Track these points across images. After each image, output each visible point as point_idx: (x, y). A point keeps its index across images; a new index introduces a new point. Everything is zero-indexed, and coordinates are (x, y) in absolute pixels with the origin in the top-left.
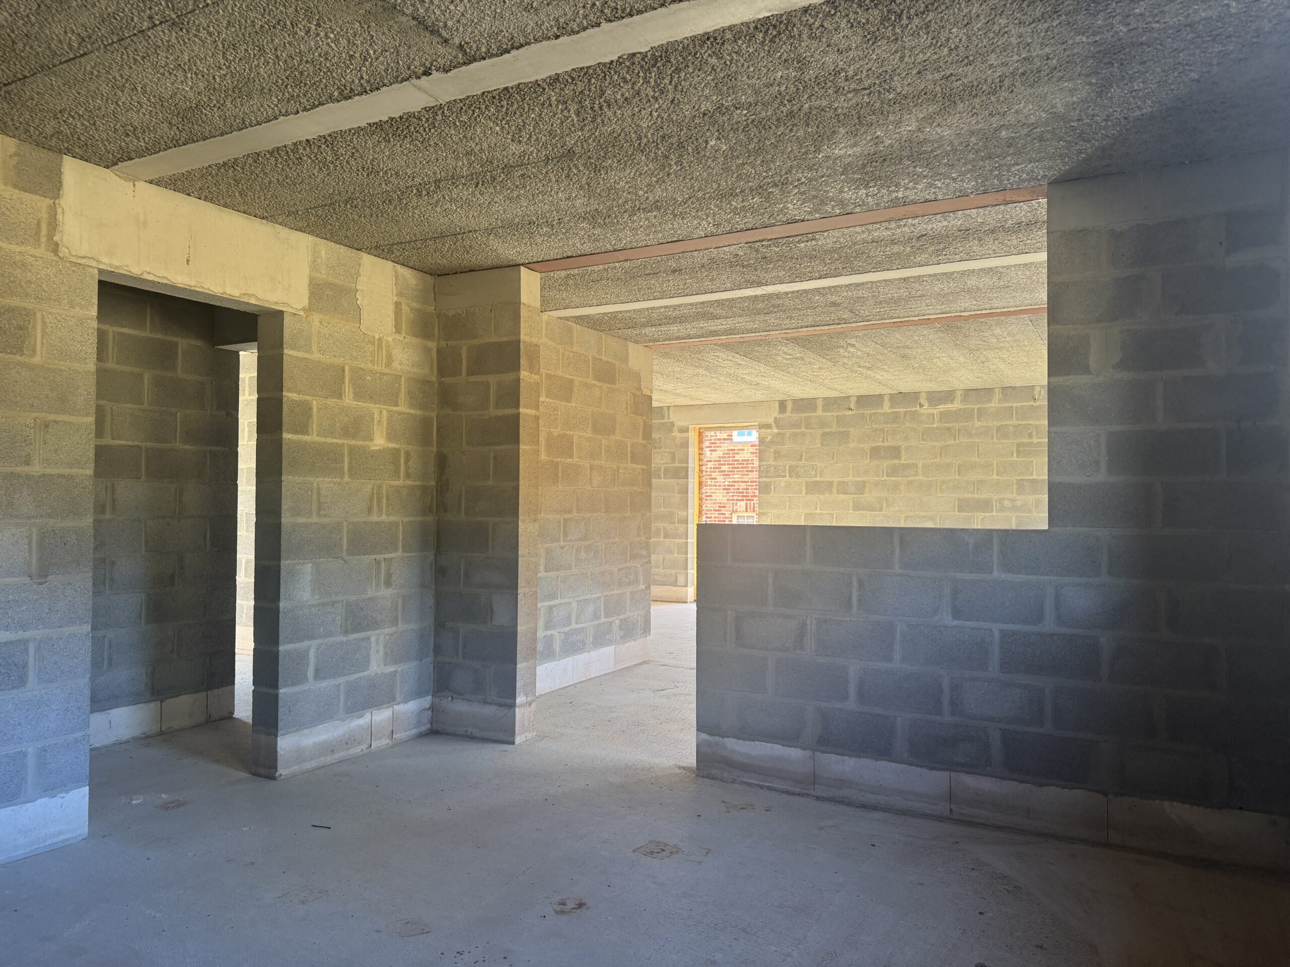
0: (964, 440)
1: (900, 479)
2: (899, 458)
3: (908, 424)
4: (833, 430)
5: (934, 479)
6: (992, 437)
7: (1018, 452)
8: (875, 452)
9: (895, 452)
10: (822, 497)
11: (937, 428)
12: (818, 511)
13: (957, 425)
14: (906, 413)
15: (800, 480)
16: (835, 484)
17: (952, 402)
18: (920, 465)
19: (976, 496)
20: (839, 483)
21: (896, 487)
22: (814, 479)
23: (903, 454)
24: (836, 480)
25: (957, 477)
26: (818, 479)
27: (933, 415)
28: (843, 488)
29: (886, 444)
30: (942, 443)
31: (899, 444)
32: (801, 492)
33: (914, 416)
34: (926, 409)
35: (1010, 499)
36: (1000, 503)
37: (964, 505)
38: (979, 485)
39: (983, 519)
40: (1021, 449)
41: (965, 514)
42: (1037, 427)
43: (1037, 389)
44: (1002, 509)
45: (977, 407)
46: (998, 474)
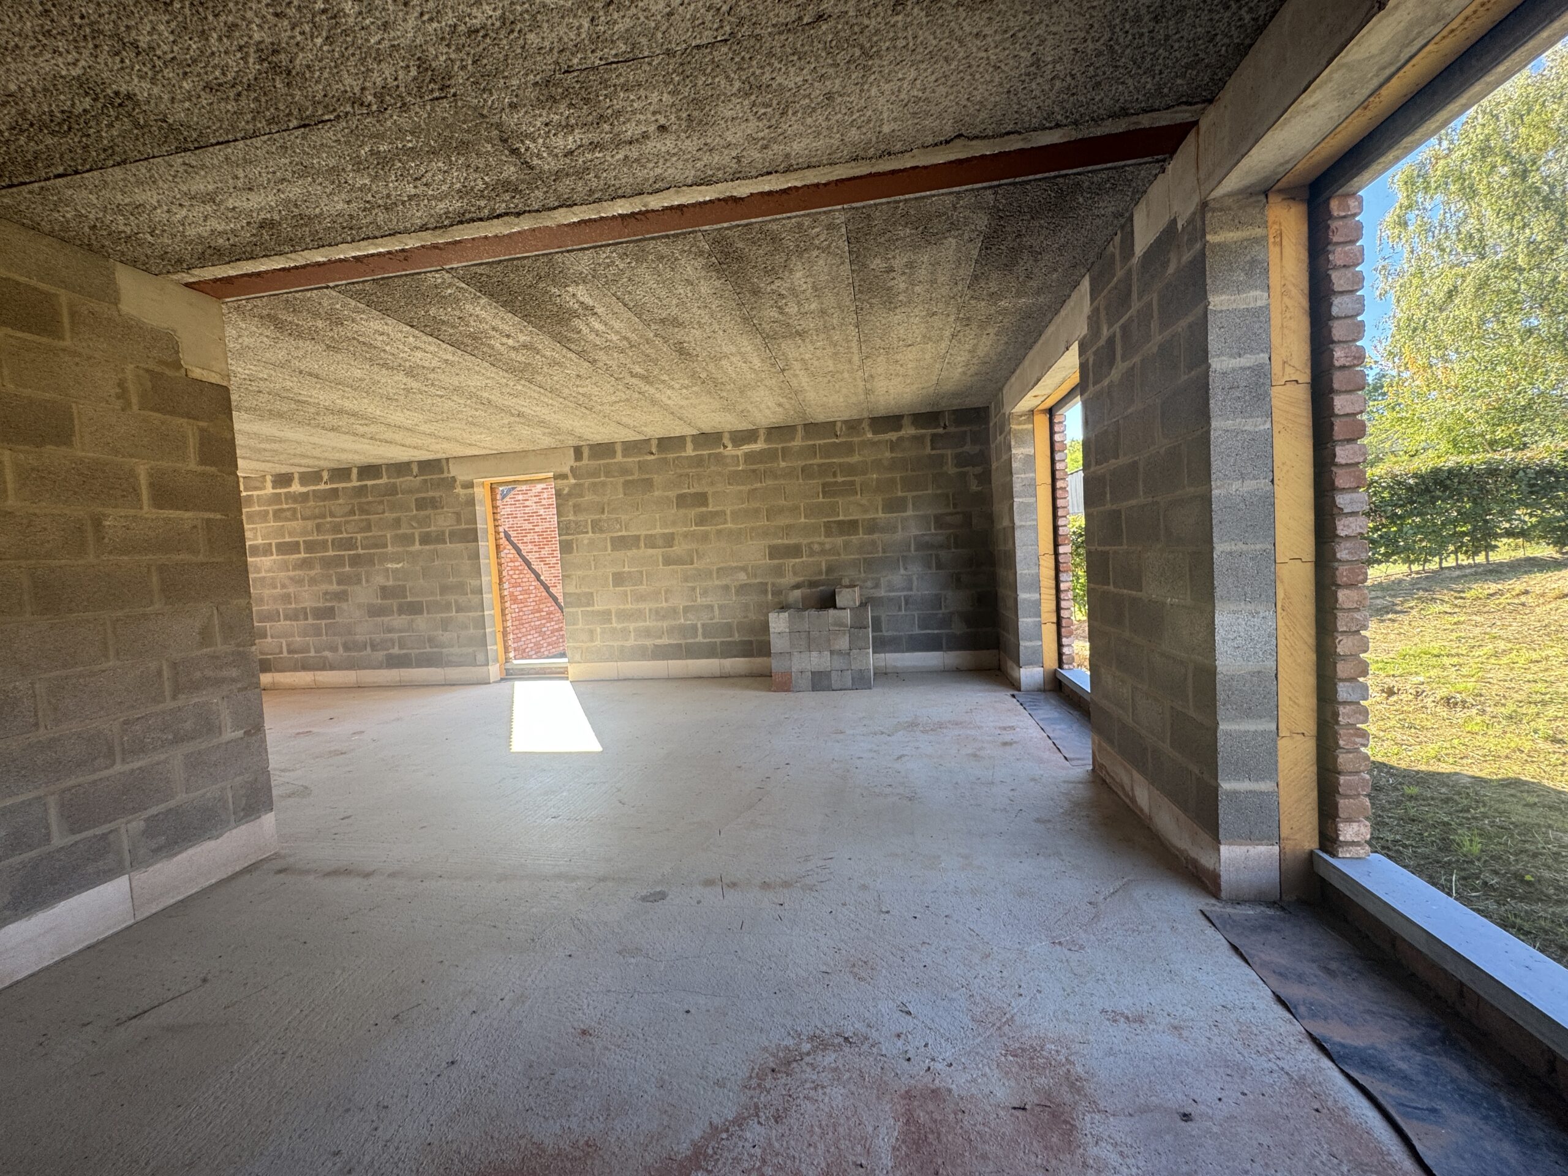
0: (770, 482)
1: (708, 528)
2: (707, 505)
3: (713, 468)
4: (635, 477)
5: (742, 526)
6: (798, 477)
7: (825, 493)
8: (682, 501)
9: (701, 499)
10: (629, 553)
11: (743, 471)
12: (626, 569)
13: (761, 467)
14: (710, 455)
15: (604, 536)
16: (642, 538)
17: (756, 442)
18: (728, 512)
19: (786, 542)
20: (646, 536)
21: (705, 538)
22: (620, 534)
23: (710, 501)
24: (643, 533)
25: (767, 523)
26: (624, 533)
27: (738, 456)
28: (651, 542)
29: (692, 491)
30: (749, 487)
31: (706, 490)
32: (606, 549)
33: (719, 459)
34: (730, 450)
35: (819, 543)
36: (810, 548)
37: (775, 552)
38: (788, 529)
39: (794, 566)
40: (828, 490)
41: (776, 561)
42: (840, 465)
43: (839, 424)
44: (812, 554)
45: (780, 446)
46: (805, 517)
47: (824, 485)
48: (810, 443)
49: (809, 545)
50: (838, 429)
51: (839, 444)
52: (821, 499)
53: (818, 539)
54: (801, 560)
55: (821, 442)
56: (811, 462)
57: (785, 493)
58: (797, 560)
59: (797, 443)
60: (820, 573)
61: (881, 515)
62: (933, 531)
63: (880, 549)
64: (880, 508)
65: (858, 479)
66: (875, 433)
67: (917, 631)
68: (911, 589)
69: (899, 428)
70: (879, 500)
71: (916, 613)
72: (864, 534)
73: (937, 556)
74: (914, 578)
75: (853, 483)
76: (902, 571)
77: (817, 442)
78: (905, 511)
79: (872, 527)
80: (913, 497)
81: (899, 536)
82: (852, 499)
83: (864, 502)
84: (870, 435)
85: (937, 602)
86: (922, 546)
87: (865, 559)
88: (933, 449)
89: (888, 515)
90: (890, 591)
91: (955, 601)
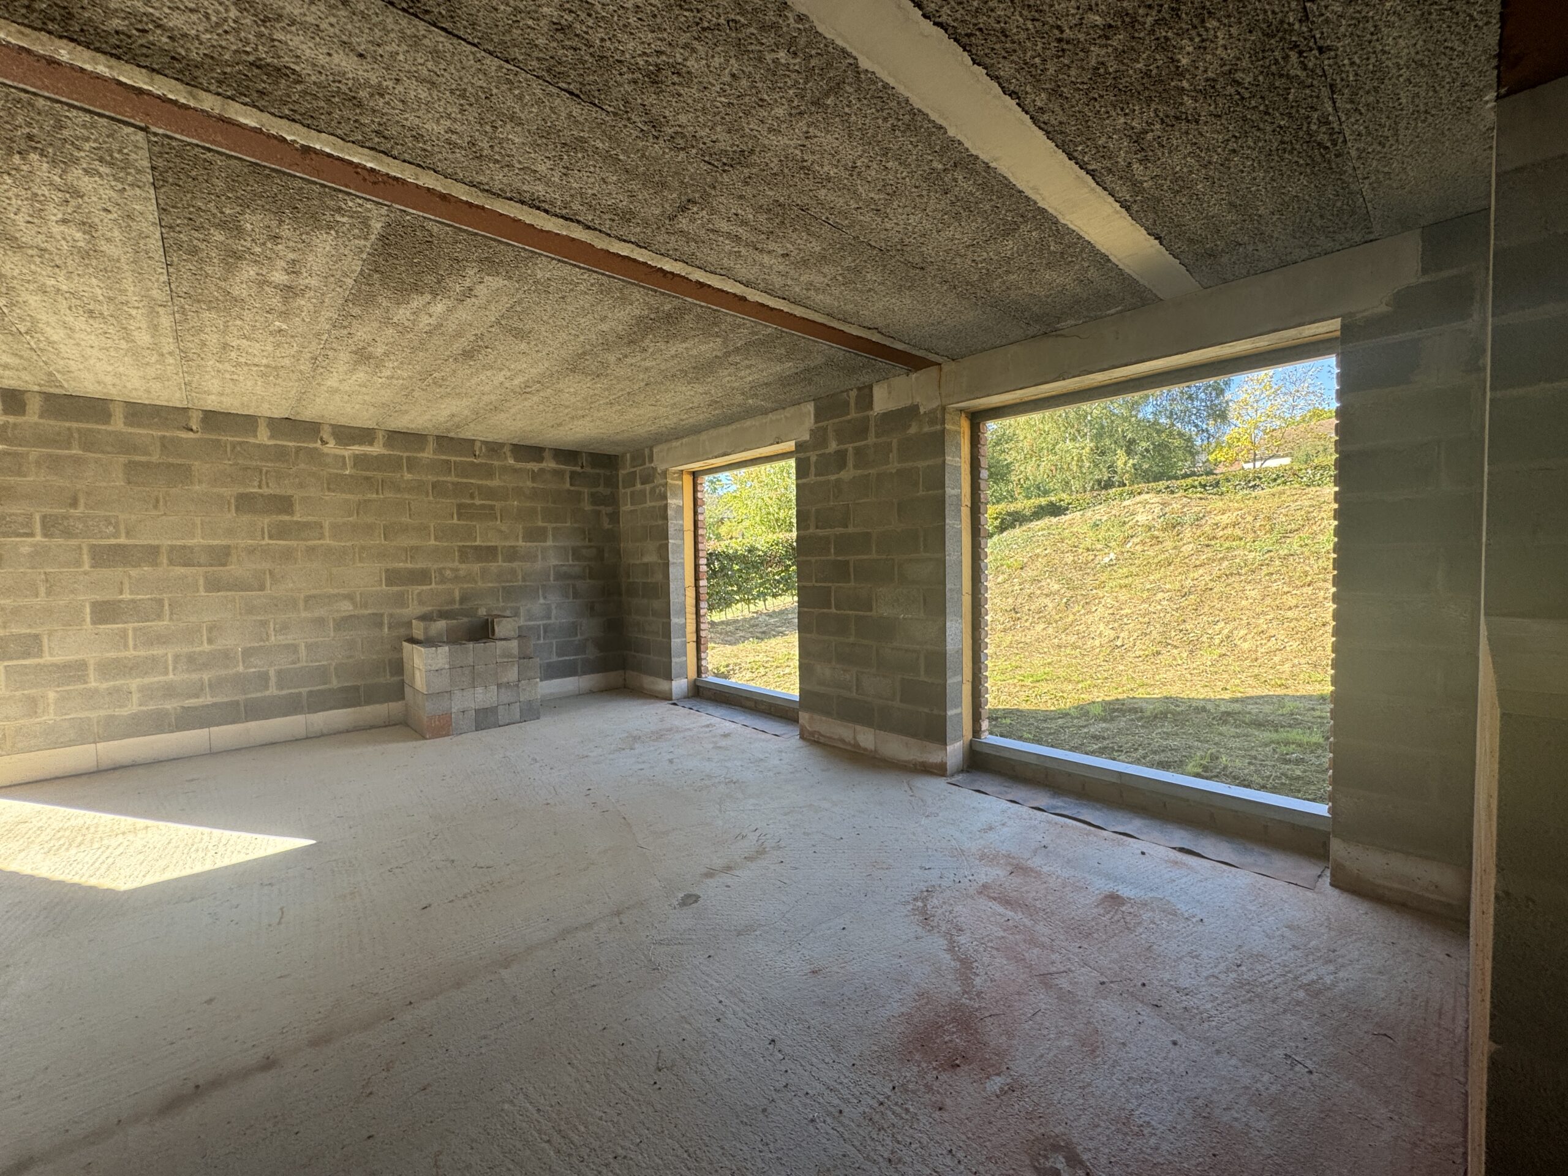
0: (390, 495)
1: (294, 543)
2: (292, 513)
3: (302, 466)
4: (155, 458)
5: (349, 544)
6: (427, 494)
7: (460, 515)
8: (245, 503)
9: (284, 504)
10: (134, 572)
11: (351, 476)
12: (126, 596)
13: (379, 475)
14: (298, 450)
15: (73, 542)
16: (163, 550)
17: (371, 444)
18: (326, 525)
19: (409, 565)
20: (172, 548)
21: (287, 555)
22: (113, 541)
23: (297, 507)
24: (166, 542)
25: (383, 542)
26: (122, 540)
27: (344, 457)
28: (183, 556)
29: (265, 491)
30: (360, 497)
31: (290, 492)
32: (78, 563)
33: (314, 456)
34: (332, 447)
35: (451, 569)
36: (441, 573)
37: (393, 576)
38: (413, 552)
39: (419, 594)
40: (463, 511)
41: (396, 589)
42: (479, 487)
43: (478, 444)
44: (443, 580)
45: (405, 454)
46: (436, 539)
47: (460, 506)
48: (444, 457)
49: (440, 571)
50: (477, 448)
51: (478, 465)
52: (455, 521)
53: (451, 565)
54: (429, 587)
55: (458, 459)
56: (445, 479)
57: (410, 509)
58: (424, 588)
59: (428, 454)
60: (453, 602)
61: (521, 543)
62: (571, 562)
63: (520, 577)
64: (521, 536)
65: (498, 505)
66: (516, 459)
67: (554, 659)
68: (550, 618)
69: (541, 459)
70: (520, 528)
71: (554, 641)
72: (504, 561)
73: (574, 587)
74: (553, 607)
75: (492, 508)
76: (542, 601)
77: (453, 459)
78: (545, 541)
79: (512, 554)
80: (554, 528)
81: (539, 565)
82: (491, 524)
83: (504, 528)
84: (511, 461)
85: (573, 629)
86: (560, 576)
87: (504, 588)
88: (571, 485)
89: (529, 544)
90: (529, 620)
91: (590, 627)
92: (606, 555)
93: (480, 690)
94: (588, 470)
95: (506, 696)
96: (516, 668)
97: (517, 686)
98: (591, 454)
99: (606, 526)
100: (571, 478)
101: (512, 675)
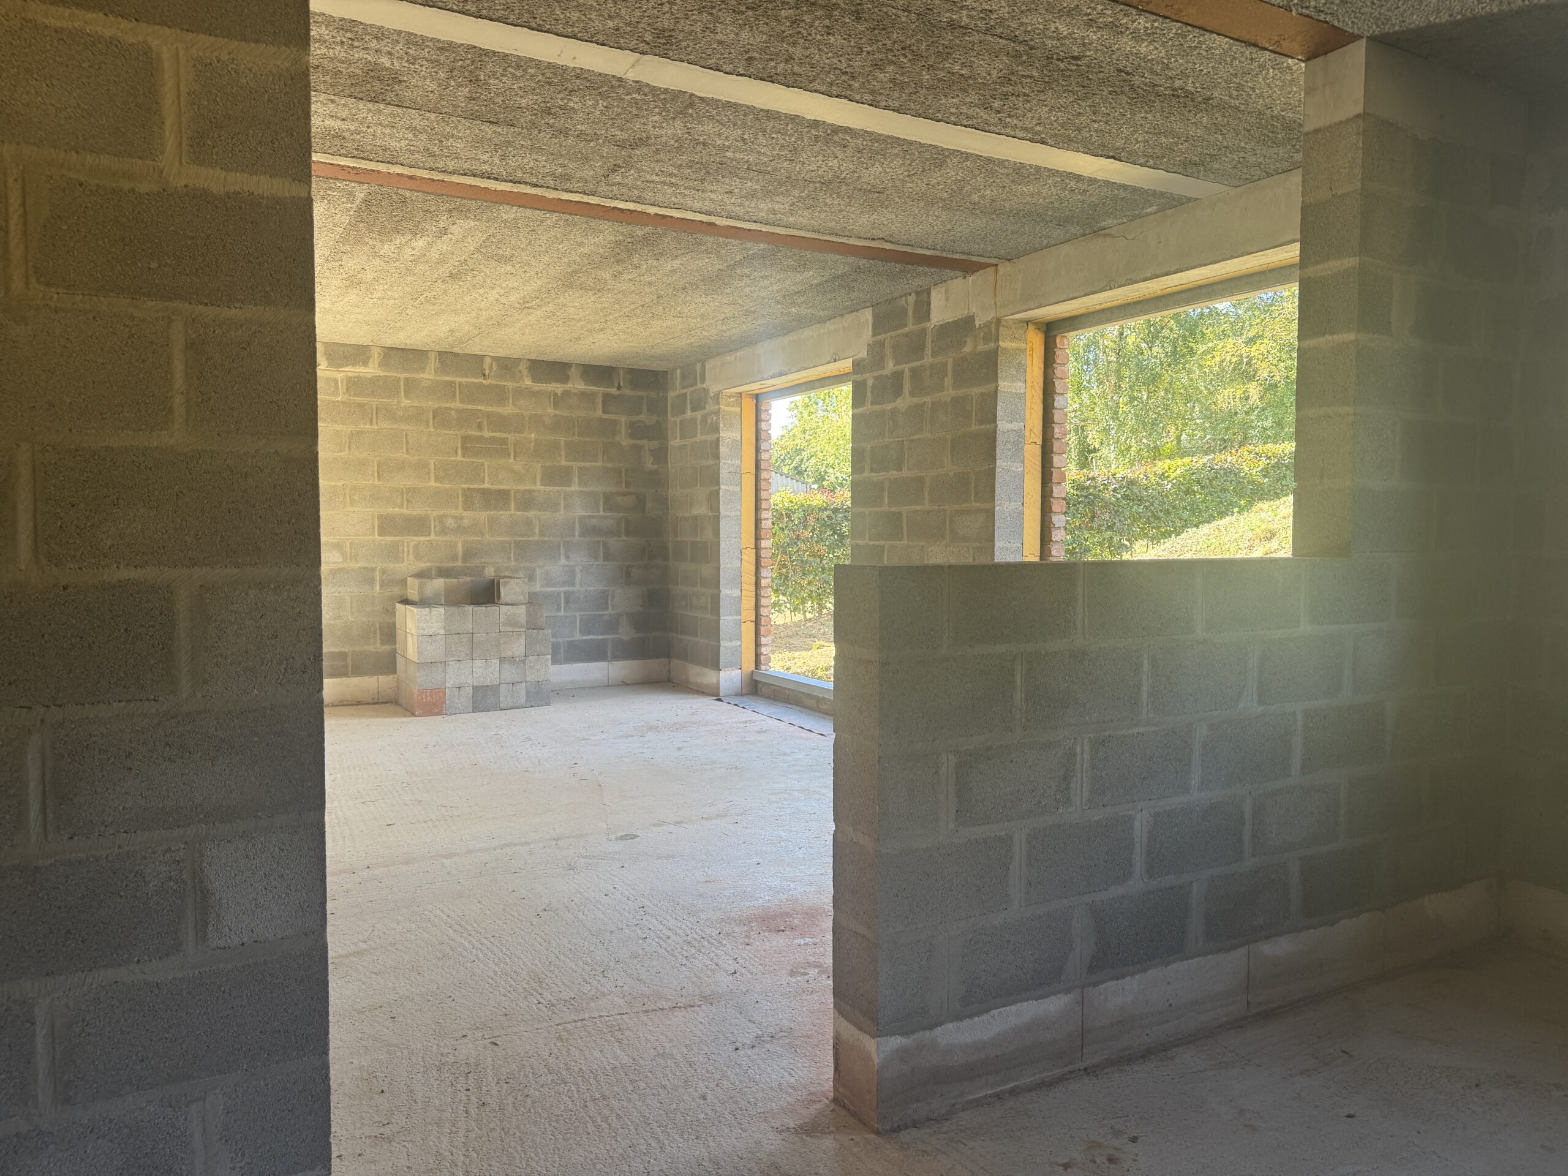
0: (385, 425)
5: (340, 483)
6: (427, 425)
7: (465, 450)
11: (343, 403)
13: (373, 401)
17: (365, 363)
19: (405, 511)
25: (376, 482)
27: (336, 381)
30: (351, 428)
34: (324, 369)
35: (454, 517)
36: (441, 522)
37: (386, 525)
38: (410, 494)
39: (416, 547)
40: (468, 445)
41: (389, 539)
42: (489, 415)
43: (488, 361)
44: (444, 530)
45: (403, 376)
46: (437, 479)
47: (465, 439)
48: (448, 378)
49: (441, 519)
50: (486, 366)
51: (487, 387)
52: (460, 458)
53: (453, 512)
54: (427, 538)
55: (464, 380)
56: (448, 405)
57: (407, 443)
58: (422, 539)
59: (429, 375)
60: (454, 558)
61: (539, 487)
62: (602, 513)
63: (537, 531)
64: (538, 479)
65: (511, 437)
66: (535, 379)
67: (578, 637)
68: (573, 584)
69: (565, 379)
70: (537, 467)
71: (578, 614)
72: (518, 509)
73: (605, 545)
74: (578, 569)
75: (503, 441)
76: (563, 561)
77: (458, 380)
78: (570, 486)
79: (527, 502)
80: (581, 469)
81: (561, 515)
82: (502, 461)
83: (518, 467)
84: (528, 382)
85: (602, 600)
86: (589, 531)
87: (517, 543)
88: (604, 412)
89: (548, 488)
90: (547, 585)
91: (624, 600)
92: (649, 505)
93: (478, 663)
94: (627, 392)
95: (510, 673)
96: (522, 641)
97: (524, 662)
98: (631, 371)
99: (649, 465)
100: (604, 402)
101: (517, 648)
